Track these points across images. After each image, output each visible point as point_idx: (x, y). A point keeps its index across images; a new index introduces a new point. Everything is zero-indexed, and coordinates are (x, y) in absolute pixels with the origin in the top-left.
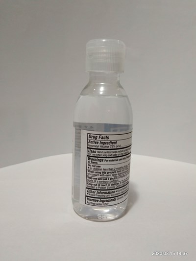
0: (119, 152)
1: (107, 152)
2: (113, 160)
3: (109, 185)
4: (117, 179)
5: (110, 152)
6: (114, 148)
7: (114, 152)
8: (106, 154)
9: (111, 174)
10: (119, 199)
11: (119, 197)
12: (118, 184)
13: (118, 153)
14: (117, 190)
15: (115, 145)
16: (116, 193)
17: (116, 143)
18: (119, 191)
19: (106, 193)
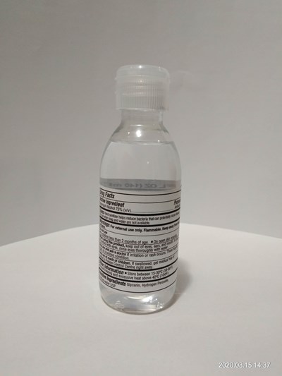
0: (128, 218)
1: (113, 216)
2: (120, 229)
3: (116, 261)
4: (126, 256)
5: (116, 217)
6: (120, 211)
7: (120, 217)
8: (112, 217)
9: (118, 247)
10: (131, 285)
11: (131, 283)
12: (128, 263)
13: (127, 220)
14: (127, 271)
15: (123, 208)
16: (124, 275)
17: (122, 205)
18: (130, 274)
19: (112, 270)
